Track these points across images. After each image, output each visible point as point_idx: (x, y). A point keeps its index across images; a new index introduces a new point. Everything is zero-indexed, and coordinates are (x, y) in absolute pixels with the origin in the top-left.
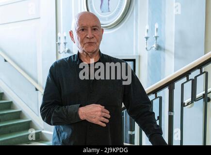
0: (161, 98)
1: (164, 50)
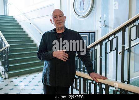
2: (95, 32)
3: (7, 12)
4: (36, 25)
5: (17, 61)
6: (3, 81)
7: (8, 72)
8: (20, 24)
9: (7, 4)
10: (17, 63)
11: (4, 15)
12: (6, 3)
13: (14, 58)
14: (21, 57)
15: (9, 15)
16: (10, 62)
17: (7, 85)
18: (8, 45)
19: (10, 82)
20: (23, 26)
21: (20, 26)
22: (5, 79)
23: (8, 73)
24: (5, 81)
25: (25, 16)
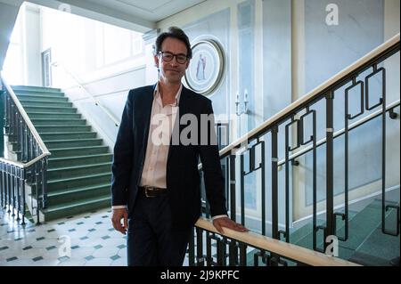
0: (263, 143)
1: (254, 114)
2: (227, 125)
3: (48, 80)
4: (108, 109)
5: (65, 186)
6: (34, 230)
7: (45, 208)
8: (76, 105)
9: (50, 65)
10: (66, 188)
11: (41, 86)
12: (47, 63)
13: (60, 178)
14: (76, 175)
15: (53, 87)
16: (51, 188)
17: (43, 238)
18: (46, 152)
19: (49, 231)
20: (81, 110)
21: (75, 110)
22: (39, 224)
23: (45, 211)
24: (37, 228)
25: (86, 89)
